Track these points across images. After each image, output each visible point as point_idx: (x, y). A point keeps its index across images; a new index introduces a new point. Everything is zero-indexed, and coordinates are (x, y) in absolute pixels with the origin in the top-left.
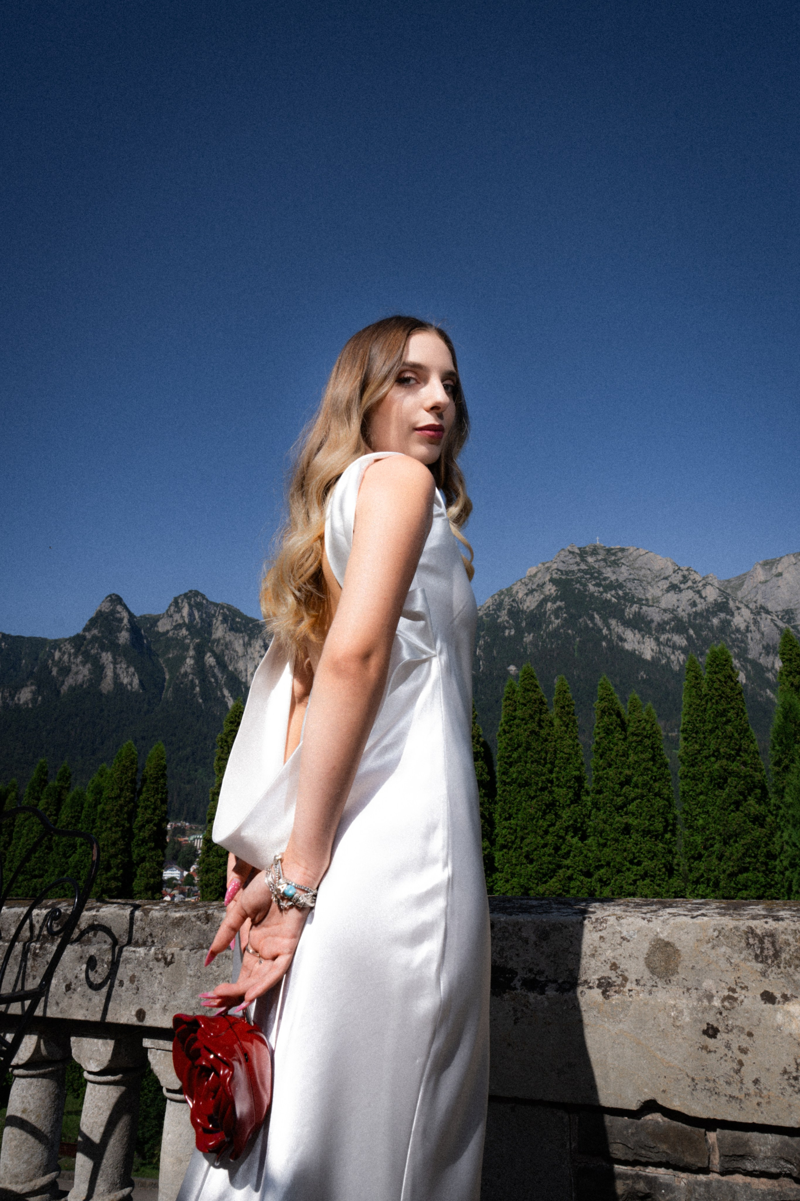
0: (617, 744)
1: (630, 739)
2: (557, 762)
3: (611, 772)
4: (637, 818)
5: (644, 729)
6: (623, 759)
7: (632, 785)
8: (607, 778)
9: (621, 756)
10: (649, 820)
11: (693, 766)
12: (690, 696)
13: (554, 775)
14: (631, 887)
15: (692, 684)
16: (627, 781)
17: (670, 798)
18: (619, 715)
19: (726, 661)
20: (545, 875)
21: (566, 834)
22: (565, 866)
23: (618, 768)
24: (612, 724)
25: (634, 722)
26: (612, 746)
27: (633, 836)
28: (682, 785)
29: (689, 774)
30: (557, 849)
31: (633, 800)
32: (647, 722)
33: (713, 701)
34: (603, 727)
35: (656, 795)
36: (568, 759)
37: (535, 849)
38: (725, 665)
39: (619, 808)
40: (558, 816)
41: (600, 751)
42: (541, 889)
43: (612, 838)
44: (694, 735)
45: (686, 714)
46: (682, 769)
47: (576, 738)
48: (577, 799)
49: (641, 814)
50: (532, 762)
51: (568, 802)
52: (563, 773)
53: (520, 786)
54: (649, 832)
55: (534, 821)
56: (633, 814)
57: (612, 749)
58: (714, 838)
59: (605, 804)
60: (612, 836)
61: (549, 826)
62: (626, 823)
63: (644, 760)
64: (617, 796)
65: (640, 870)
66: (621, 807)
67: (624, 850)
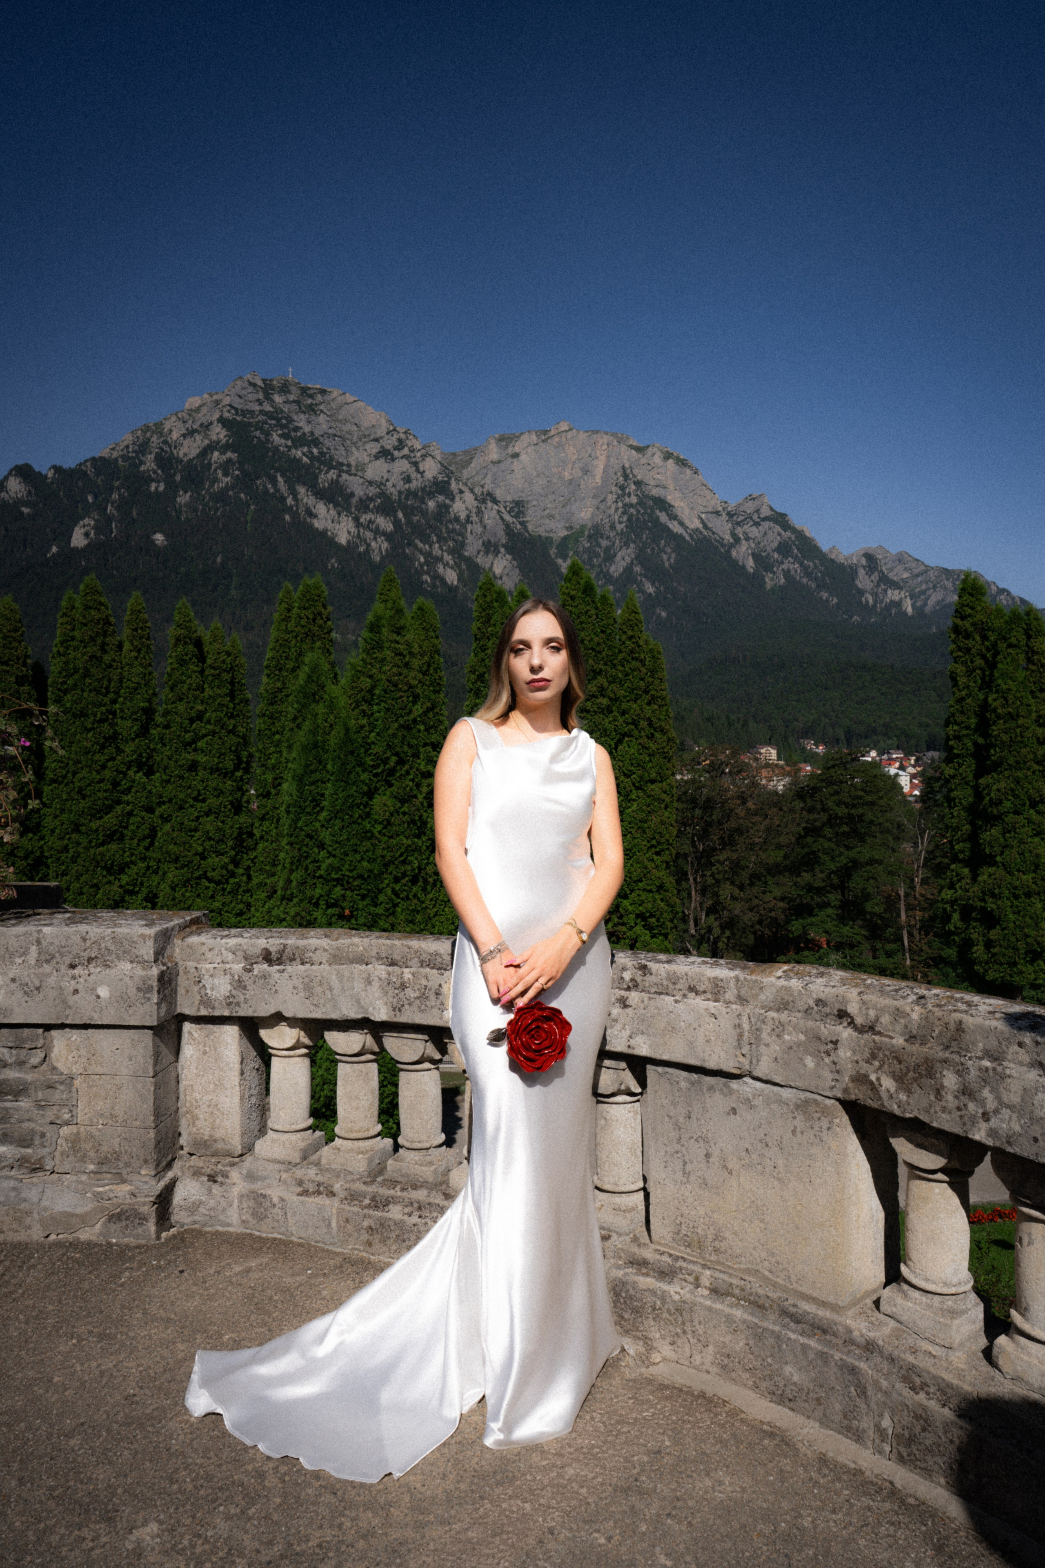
0: (191, 677)
1: (207, 673)
2: (123, 691)
3: (181, 707)
4: (206, 755)
5: (224, 662)
6: (197, 693)
7: (204, 721)
8: (176, 713)
9: (195, 690)
10: (219, 757)
11: (272, 704)
12: (278, 630)
13: (118, 706)
14: (193, 824)
15: (283, 616)
16: (200, 717)
17: (246, 735)
18: (198, 643)
19: (319, 596)
20: (99, 811)
21: (128, 769)
22: (124, 802)
23: (189, 702)
24: (186, 654)
25: (213, 654)
26: (184, 678)
27: (200, 774)
28: (259, 724)
29: (267, 713)
30: (115, 784)
31: (205, 736)
32: (228, 654)
33: (298, 638)
34: (177, 656)
35: (229, 732)
36: (136, 689)
37: (89, 785)
38: (317, 601)
39: (187, 745)
40: (119, 751)
41: (171, 683)
42: (94, 825)
43: (177, 776)
44: (277, 672)
45: (271, 650)
46: (261, 707)
47: (150, 665)
48: (144, 731)
49: (210, 751)
50: (90, 691)
51: (133, 736)
52: (128, 704)
53: (75, 716)
54: (218, 769)
55: (90, 756)
56: (203, 751)
57: (185, 682)
59: (171, 740)
60: (176, 773)
61: (108, 760)
62: (193, 760)
63: (220, 696)
64: (186, 732)
65: (205, 806)
66: (189, 744)
67: (189, 787)
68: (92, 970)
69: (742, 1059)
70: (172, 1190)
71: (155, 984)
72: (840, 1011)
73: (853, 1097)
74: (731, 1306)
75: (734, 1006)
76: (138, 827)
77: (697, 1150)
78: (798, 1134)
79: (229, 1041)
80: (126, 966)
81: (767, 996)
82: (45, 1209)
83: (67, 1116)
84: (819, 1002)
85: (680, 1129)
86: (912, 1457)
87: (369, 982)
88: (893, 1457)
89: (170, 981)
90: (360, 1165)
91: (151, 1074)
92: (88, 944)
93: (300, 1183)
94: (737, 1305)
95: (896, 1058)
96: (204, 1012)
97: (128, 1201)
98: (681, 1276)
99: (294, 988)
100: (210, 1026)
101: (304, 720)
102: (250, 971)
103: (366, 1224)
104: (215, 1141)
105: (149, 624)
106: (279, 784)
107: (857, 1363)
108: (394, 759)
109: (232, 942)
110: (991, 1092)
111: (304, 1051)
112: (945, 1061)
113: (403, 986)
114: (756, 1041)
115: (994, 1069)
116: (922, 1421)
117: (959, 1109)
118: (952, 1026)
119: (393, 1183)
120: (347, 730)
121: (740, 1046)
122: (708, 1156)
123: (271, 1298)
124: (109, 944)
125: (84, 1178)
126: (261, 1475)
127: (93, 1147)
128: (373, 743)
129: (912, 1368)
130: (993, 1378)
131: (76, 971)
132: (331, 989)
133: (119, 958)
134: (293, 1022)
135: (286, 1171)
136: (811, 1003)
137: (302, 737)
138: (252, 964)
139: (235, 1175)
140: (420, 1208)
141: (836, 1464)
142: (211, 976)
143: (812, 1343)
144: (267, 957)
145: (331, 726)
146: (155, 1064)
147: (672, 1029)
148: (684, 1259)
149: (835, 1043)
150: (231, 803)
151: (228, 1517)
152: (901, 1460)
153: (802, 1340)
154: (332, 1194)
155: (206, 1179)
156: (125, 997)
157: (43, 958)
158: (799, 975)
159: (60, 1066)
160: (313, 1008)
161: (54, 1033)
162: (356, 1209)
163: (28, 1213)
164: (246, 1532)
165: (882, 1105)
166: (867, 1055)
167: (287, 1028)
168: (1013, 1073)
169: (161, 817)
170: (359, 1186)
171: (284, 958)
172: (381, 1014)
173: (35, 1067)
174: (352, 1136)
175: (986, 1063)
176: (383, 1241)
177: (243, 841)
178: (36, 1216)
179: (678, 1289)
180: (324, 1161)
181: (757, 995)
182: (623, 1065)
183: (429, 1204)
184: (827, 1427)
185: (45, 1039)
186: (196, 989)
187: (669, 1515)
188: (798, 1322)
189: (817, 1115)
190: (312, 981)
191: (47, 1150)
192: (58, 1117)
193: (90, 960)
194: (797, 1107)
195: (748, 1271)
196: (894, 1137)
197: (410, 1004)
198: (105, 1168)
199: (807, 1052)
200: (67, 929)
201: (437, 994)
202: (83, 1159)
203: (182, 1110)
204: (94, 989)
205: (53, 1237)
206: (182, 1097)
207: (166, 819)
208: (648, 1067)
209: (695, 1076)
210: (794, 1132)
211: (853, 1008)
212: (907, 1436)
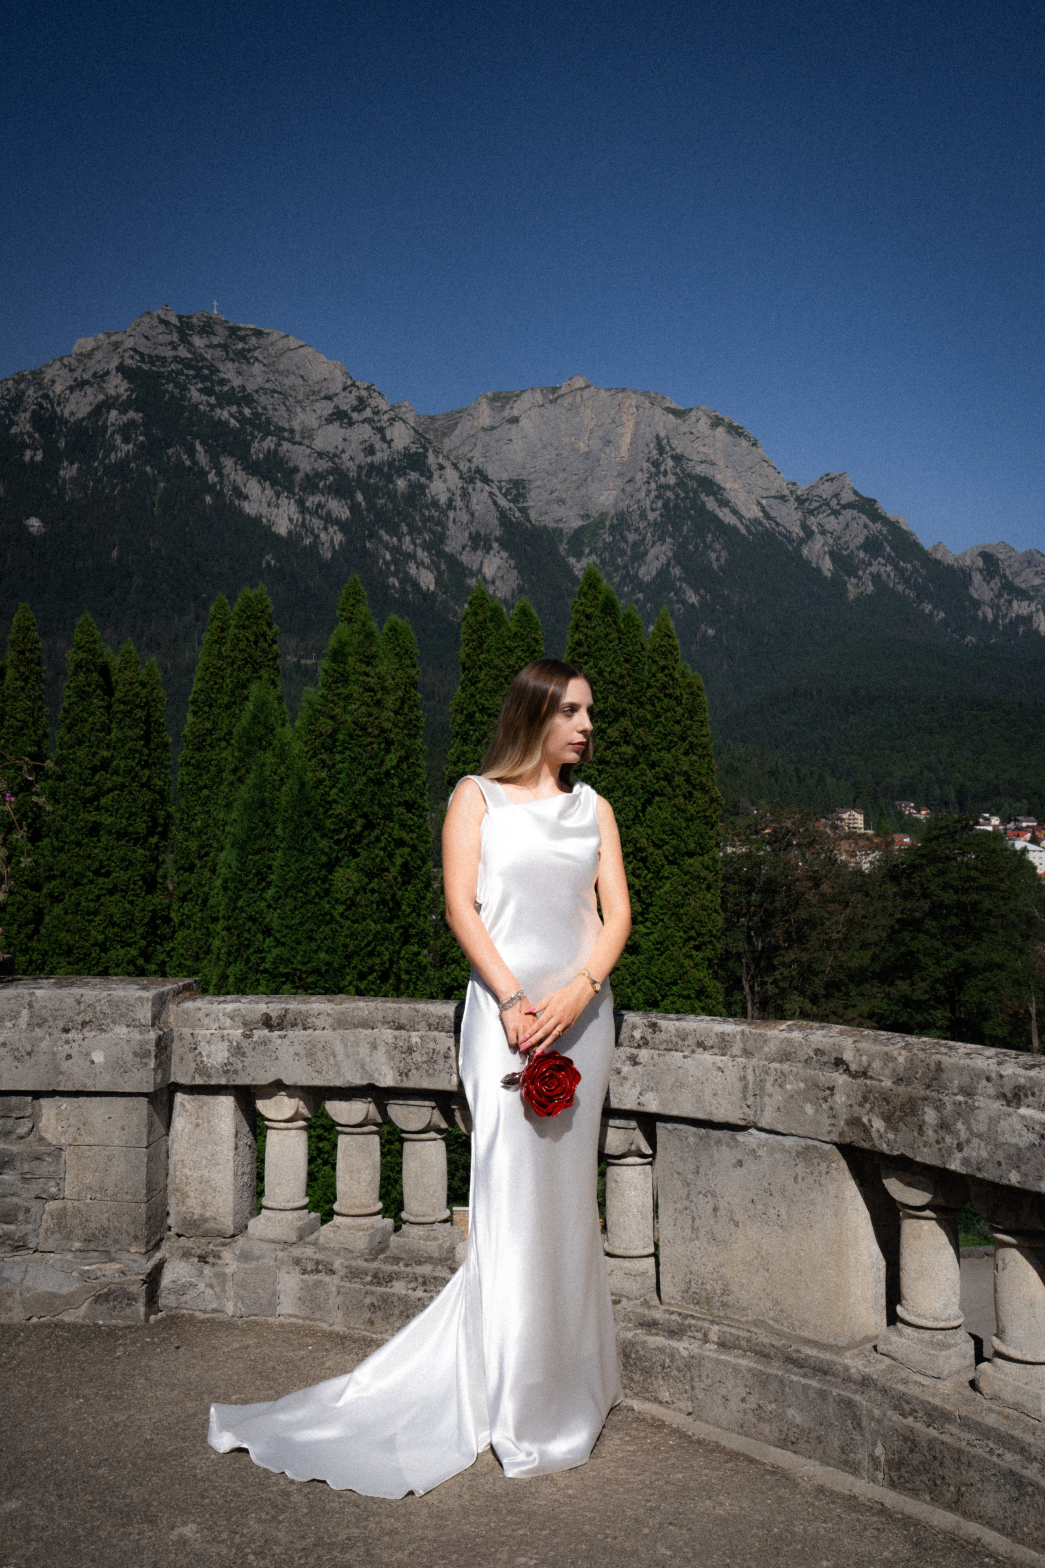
0: (94, 714)
1: (115, 707)
3: (81, 752)
4: (111, 815)
5: (137, 695)
6: (101, 735)
7: (110, 771)
8: (74, 761)
9: (98, 731)
10: (128, 818)
11: (199, 750)
12: (209, 655)
14: (92, 904)
15: (215, 637)
16: (104, 765)
17: (164, 790)
18: (105, 671)
19: (262, 612)
23: (91, 747)
24: (89, 685)
25: (124, 685)
26: (86, 715)
27: (103, 839)
28: (182, 775)
29: (193, 761)
31: (110, 790)
32: (143, 685)
33: (235, 666)
34: (77, 687)
35: (143, 786)
36: (22, 729)
38: (259, 618)
39: (86, 802)
41: (68, 721)
43: (73, 841)
44: (206, 709)
45: (199, 680)
46: (184, 753)
47: (40, 698)
49: (117, 810)
54: (126, 834)
57: (86, 721)
58: (211, 846)
59: (66, 796)
60: (72, 838)
62: (94, 822)
63: (132, 739)
64: (87, 785)
65: (108, 882)
66: (90, 801)
67: (89, 857)
68: (87, 1034)
69: (746, 1110)
70: (160, 1272)
71: (153, 1049)
72: (836, 1059)
73: (848, 1140)
74: (737, 1357)
75: (739, 1060)
76: (18, 909)
77: (704, 1205)
78: (800, 1180)
79: (223, 1111)
80: (121, 1031)
81: (771, 1048)
82: (28, 1290)
83: (53, 1190)
84: (818, 1051)
85: (688, 1185)
86: (902, 1480)
87: (374, 1046)
88: (885, 1483)
89: (166, 1048)
90: (361, 1242)
91: (145, 1144)
92: (82, 1007)
93: (297, 1262)
94: (743, 1356)
95: (885, 1099)
96: (199, 1081)
97: (115, 1280)
98: (689, 1334)
99: (297, 1054)
100: (205, 1098)
101: (248, 772)
102: (250, 1036)
103: (368, 1301)
104: (206, 1220)
105: (40, 645)
106: (207, 854)
107: (852, 1396)
108: (360, 822)
109: (230, 1007)
110: (963, 1124)
111: (302, 1123)
112: (925, 1099)
113: (410, 1050)
114: (760, 1092)
115: (966, 1103)
116: (909, 1443)
117: (938, 1142)
118: (933, 1067)
119: (396, 1260)
120: (303, 785)
121: (745, 1098)
122: (715, 1209)
123: (274, 1368)
124: (104, 1007)
125: (70, 1256)
126: (286, 1494)
127: (81, 1223)
128: (335, 801)
129: (902, 1396)
130: (974, 1400)
131: (70, 1035)
132: (335, 1057)
133: (114, 1022)
134: (293, 1090)
135: (282, 1250)
136: (812, 1054)
137: (244, 793)
138: (251, 1030)
139: (227, 1255)
140: (424, 1283)
141: (832, 1492)
142: (208, 1042)
143: (814, 1383)
144: (267, 1022)
145: (282, 779)
146: (149, 1133)
147: (681, 1084)
148: (693, 1317)
149: (832, 1089)
150: (143, 878)
151: (259, 1521)
152: (892, 1485)
153: (803, 1381)
154: (332, 1272)
155: (196, 1260)
156: (121, 1063)
157: (35, 1021)
158: (801, 1028)
159: (48, 1137)
160: (315, 1074)
161: (43, 1101)
162: (357, 1286)
163: (10, 1294)
164: (279, 1530)
165: (874, 1145)
166: (860, 1098)
167: (286, 1099)
168: (982, 1105)
169: (51, 895)
170: (361, 1263)
171: (285, 1023)
172: (387, 1079)
173: (22, 1138)
174: (352, 1212)
175: (960, 1098)
176: (386, 1318)
177: (157, 927)
178: (17, 1295)
179: (686, 1345)
180: (322, 1240)
181: (762, 1047)
182: (634, 1124)
183: (435, 1278)
184: (828, 1464)
185: (33, 1107)
186: (191, 1056)
187: (670, 1524)
188: (801, 1366)
189: (815, 1161)
190: (314, 1046)
191: (30, 1226)
192: (44, 1191)
193: (84, 1024)
194: (798, 1154)
195: (755, 1323)
196: (887, 1178)
197: (417, 1069)
198: (92, 1246)
199: (807, 1100)
200: (59, 991)
201: (446, 1057)
202: (68, 1237)
203: (170, 1188)
204: (88, 1054)
205: (35, 1320)
206: (171, 1172)
207: (56, 899)
208: (659, 1124)
209: (703, 1131)
210: (796, 1179)
211: (848, 1056)
212: (897, 1459)
